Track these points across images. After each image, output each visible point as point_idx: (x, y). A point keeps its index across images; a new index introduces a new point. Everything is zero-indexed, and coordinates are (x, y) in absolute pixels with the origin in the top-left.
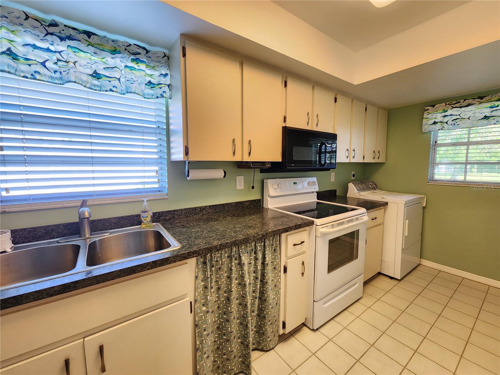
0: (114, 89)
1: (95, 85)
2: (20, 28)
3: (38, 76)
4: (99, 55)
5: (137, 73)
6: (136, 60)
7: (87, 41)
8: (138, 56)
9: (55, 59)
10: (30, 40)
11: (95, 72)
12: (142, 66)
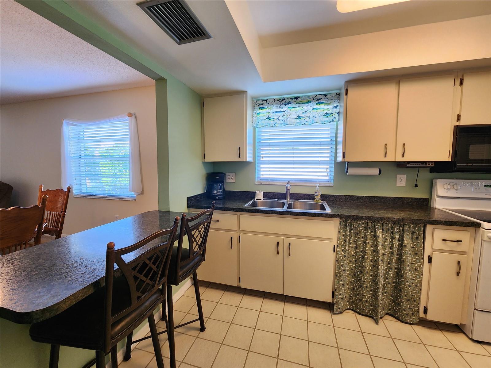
0: (306, 123)
1: (298, 123)
2: (273, 106)
3: (276, 125)
4: (301, 107)
5: (318, 111)
6: (319, 103)
7: (296, 102)
8: (320, 101)
9: (283, 115)
10: (275, 110)
11: (298, 116)
12: (322, 106)
